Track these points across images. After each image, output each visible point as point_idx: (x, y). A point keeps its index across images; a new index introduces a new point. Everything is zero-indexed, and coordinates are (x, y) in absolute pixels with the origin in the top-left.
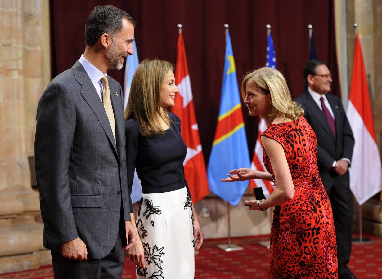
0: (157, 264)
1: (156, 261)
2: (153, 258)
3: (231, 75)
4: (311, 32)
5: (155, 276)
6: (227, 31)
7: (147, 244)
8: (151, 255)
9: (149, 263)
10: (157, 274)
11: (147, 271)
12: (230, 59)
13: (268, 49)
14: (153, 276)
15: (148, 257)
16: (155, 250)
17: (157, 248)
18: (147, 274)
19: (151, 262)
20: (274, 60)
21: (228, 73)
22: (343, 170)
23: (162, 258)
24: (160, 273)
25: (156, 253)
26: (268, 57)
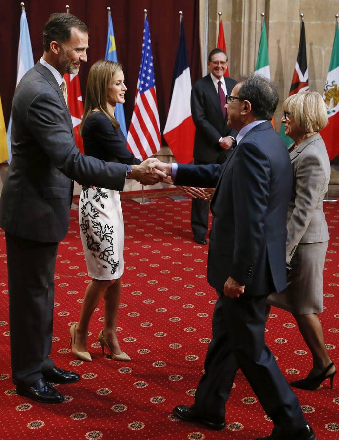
0: (109, 241)
1: (108, 238)
2: (106, 235)
3: (112, 53)
4: (181, 16)
5: (107, 251)
6: (109, 13)
7: (100, 224)
8: (103, 233)
9: (102, 239)
10: (109, 249)
11: (100, 247)
12: (112, 38)
13: (145, 31)
14: (105, 251)
15: (101, 235)
16: (107, 229)
17: (108, 227)
18: (100, 249)
19: (103, 239)
20: (150, 41)
21: (110, 51)
22: (227, 146)
23: (112, 235)
24: (111, 248)
25: (108, 231)
26: (144, 38)
